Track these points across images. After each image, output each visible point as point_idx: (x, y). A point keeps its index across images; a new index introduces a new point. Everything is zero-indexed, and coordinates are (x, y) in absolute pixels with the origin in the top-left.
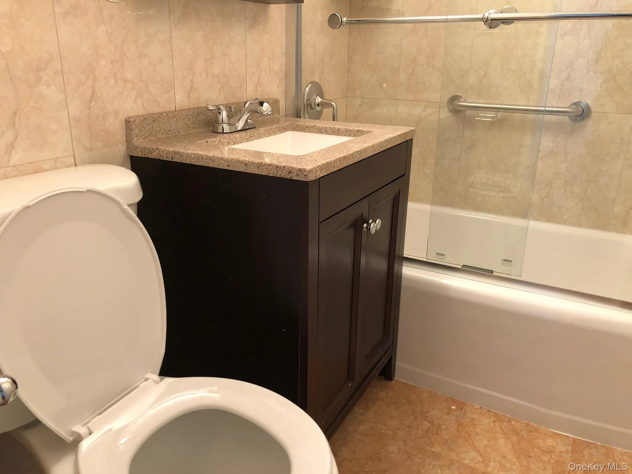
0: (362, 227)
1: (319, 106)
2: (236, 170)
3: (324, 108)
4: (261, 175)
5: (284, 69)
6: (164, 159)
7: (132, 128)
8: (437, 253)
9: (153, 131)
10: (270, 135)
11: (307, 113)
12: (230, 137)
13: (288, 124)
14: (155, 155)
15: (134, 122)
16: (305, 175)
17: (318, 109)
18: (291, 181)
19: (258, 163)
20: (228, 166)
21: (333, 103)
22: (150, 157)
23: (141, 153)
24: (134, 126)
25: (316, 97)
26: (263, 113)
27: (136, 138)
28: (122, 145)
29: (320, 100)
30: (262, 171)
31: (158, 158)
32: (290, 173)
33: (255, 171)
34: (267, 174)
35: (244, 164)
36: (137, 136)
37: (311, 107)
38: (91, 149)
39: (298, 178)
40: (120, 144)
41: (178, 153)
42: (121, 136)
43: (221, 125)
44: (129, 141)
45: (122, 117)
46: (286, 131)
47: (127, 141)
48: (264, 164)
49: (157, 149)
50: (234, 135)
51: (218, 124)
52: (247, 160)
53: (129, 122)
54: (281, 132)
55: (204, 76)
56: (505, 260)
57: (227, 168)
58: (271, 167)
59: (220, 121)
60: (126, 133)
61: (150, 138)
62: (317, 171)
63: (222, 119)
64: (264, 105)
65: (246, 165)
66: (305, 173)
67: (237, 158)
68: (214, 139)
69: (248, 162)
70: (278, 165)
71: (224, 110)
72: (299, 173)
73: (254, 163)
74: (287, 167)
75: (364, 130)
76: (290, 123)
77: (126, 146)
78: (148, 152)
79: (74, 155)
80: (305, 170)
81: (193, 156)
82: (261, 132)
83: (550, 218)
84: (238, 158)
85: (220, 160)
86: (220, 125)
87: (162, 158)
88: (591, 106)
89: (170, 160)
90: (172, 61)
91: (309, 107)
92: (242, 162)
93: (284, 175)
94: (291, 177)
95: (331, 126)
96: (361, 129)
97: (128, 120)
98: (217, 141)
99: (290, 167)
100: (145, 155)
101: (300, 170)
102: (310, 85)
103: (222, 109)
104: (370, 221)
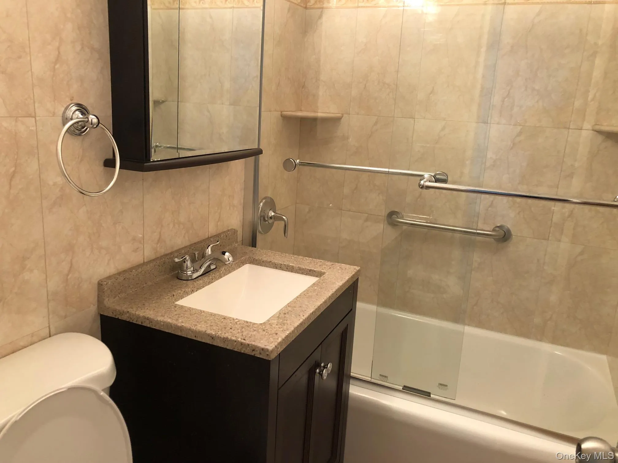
0: (315, 372)
1: (271, 219)
2: (203, 341)
3: (275, 221)
4: (226, 349)
5: (242, 201)
6: (134, 322)
7: (104, 291)
8: (380, 375)
9: (123, 288)
10: (230, 272)
11: (260, 225)
12: (194, 285)
13: (246, 258)
14: (125, 318)
15: (106, 284)
16: (268, 355)
17: (271, 221)
18: (254, 358)
19: (224, 338)
20: (195, 337)
21: (284, 217)
22: (120, 318)
23: (112, 313)
24: (106, 289)
25: (269, 211)
26: (226, 263)
27: (107, 299)
28: (94, 305)
29: (273, 214)
30: (227, 346)
31: (128, 320)
32: (253, 350)
33: (221, 345)
34: (232, 349)
35: (211, 337)
36: (108, 297)
37: (265, 220)
38: (66, 317)
39: (261, 356)
40: (92, 305)
41: (148, 319)
42: (93, 298)
43: (186, 272)
44: (100, 301)
45: (95, 281)
46: (243, 265)
47: (98, 301)
48: (229, 339)
49: (128, 312)
50: (198, 282)
51: (183, 272)
52: (214, 333)
53: (102, 285)
54: (240, 267)
55: (171, 226)
56: (441, 384)
57: (194, 338)
58: (236, 343)
59: (185, 267)
60: (98, 295)
61: (120, 296)
62: (278, 348)
63: (187, 265)
64: (226, 254)
65: (213, 338)
66: (267, 353)
67: (204, 330)
68: (179, 291)
69: (214, 336)
70: (242, 342)
71: (189, 259)
72: (262, 352)
73: (221, 337)
74: (251, 345)
75: (315, 270)
76: (248, 257)
77: (97, 305)
78: (119, 313)
79: (49, 327)
80: (267, 350)
81: (162, 323)
82: (221, 272)
83: (480, 324)
84: (206, 331)
85: (187, 330)
86: (184, 273)
87: (133, 320)
88: (511, 229)
89: (140, 324)
90: (143, 221)
91: (262, 218)
92: (209, 335)
93: (248, 351)
94: (255, 355)
95: (285, 264)
96: (313, 269)
97: (101, 283)
98: (182, 292)
99: (254, 345)
100: (116, 316)
101: (263, 349)
102: (264, 200)
103: (187, 259)
104: (322, 364)
